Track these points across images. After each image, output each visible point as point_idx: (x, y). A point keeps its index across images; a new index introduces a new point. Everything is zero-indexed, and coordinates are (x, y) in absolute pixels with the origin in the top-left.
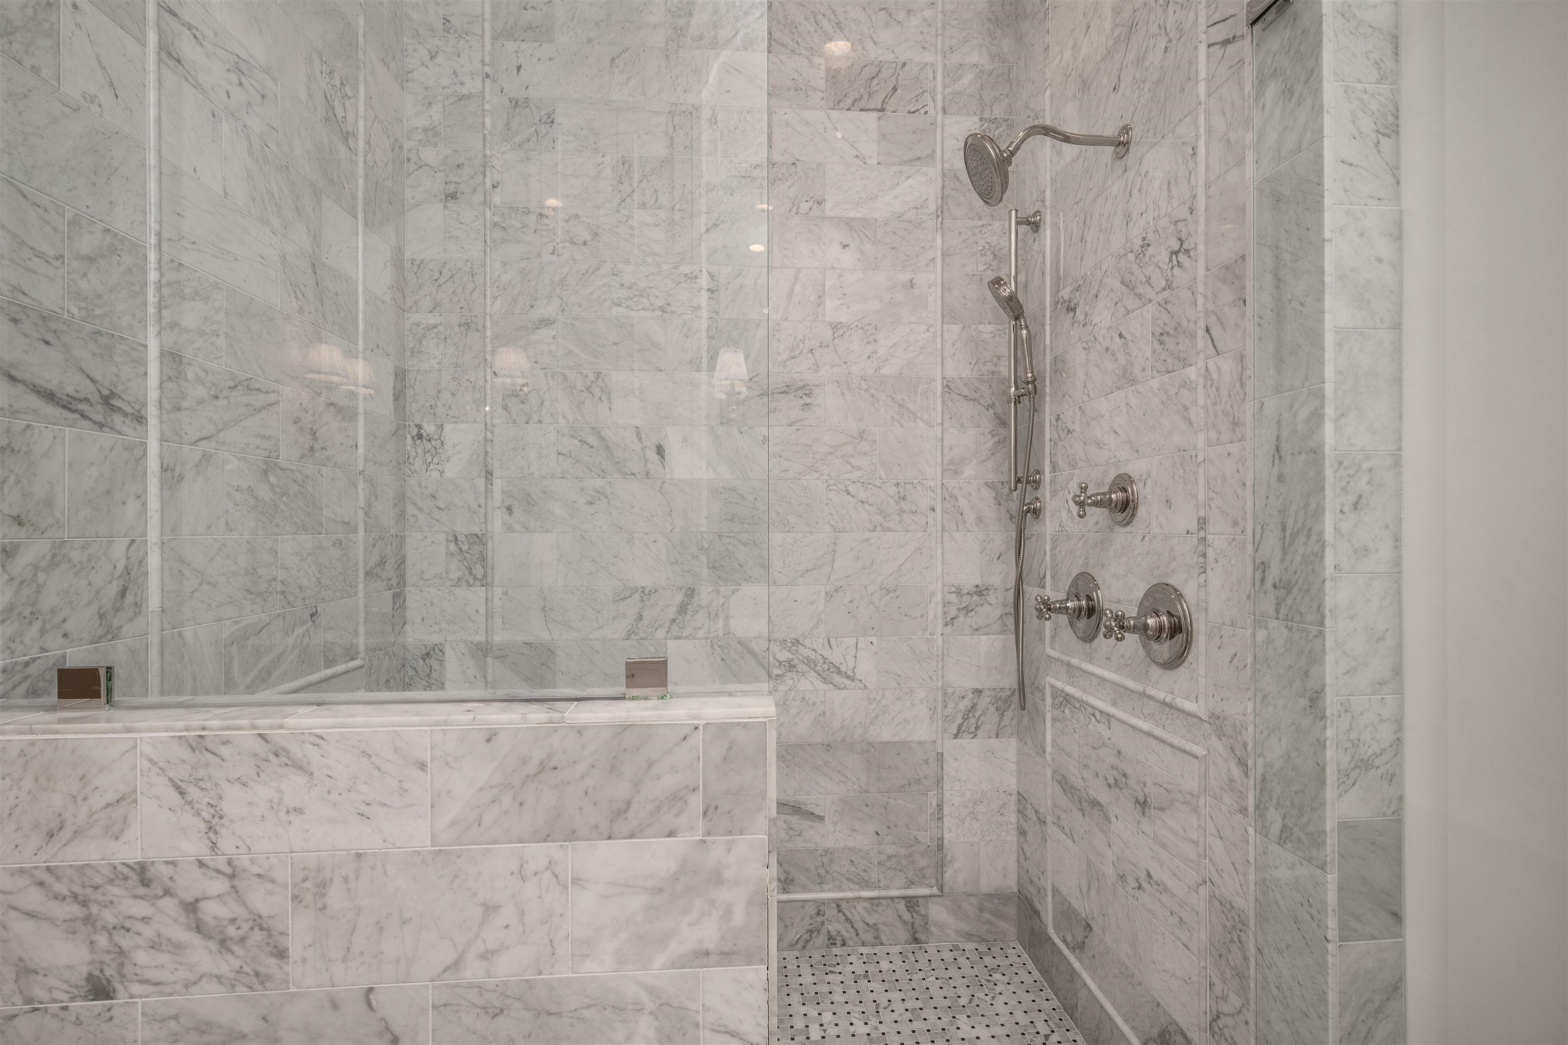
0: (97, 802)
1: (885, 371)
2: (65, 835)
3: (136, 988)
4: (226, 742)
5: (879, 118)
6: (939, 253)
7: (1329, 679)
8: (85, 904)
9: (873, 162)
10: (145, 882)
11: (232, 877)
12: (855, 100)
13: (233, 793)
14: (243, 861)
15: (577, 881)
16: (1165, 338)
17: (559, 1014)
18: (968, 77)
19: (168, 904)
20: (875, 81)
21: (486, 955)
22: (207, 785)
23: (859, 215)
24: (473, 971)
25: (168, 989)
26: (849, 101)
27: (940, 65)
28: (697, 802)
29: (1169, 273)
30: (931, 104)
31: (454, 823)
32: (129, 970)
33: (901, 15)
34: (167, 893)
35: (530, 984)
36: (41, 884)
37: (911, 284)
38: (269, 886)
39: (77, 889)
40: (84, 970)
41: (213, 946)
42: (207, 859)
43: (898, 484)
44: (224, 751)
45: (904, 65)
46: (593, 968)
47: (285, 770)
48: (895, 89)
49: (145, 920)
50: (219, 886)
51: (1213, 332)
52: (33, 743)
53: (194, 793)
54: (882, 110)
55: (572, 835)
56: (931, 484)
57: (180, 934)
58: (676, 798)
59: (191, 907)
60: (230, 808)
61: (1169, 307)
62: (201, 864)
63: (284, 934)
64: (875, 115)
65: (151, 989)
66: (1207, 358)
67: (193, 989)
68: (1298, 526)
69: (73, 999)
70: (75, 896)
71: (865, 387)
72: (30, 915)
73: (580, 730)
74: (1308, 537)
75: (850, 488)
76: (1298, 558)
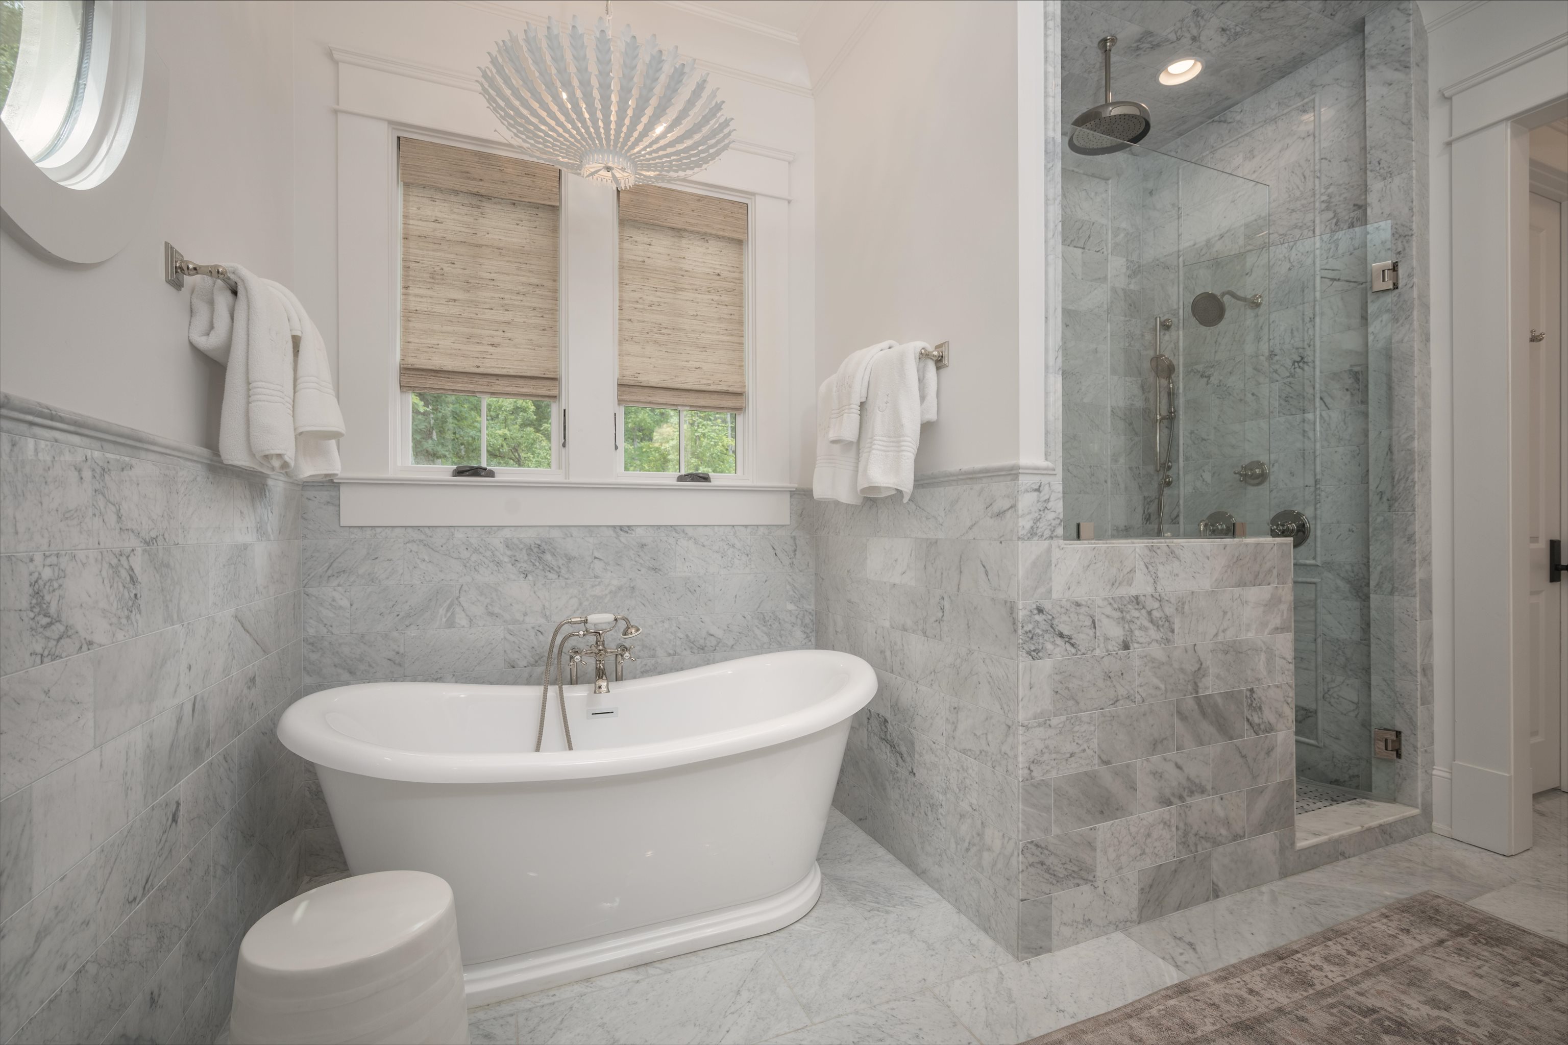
0: (1125, 571)
1: (1085, 400)
2: (1117, 584)
3: (1136, 645)
4: (1159, 548)
5: (1083, 253)
6: (1109, 334)
7: (1417, 530)
8: (1122, 612)
9: (1080, 278)
10: (1138, 604)
11: (1160, 601)
12: (1072, 241)
13: (1161, 568)
14: (1163, 595)
15: (1246, 602)
16: (1289, 399)
17: (1242, 653)
18: (1122, 235)
19: (1144, 611)
20: (1081, 231)
21: (1224, 631)
22: (1154, 565)
23: (1073, 308)
24: (1220, 638)
25: (1144, 645)
26: (1069, 241)
27: (1110, 226)
28: (1275, 572)
29: (1293, 371)
30: (1105, 247)
31: (1216, 580)
32: (1134, 638)
33: (1093, 195)
34: (1144, 607)
35: (1235, 641)
36: (1110, 604)
37: (1096, 351)
38: (1170, 605)
39: (1120, 606)
40: (1122, 638)
41: (1155, 628)
42: (1154, 594)
43: (1090, 467)
44: (1158, 551)
45: (1093, 223)
46: (1251, 635)
47: (1174, 559)
48: (1089, 237)
49: (1138, 618)
50: (1157, 605)
51: (1325, 400)
52: (1108, 548)
53: (1151, 568)
54: (1084, 248)
55: (1245, 585)
56: (1105, 467)
57: (1147, 624)
58: (1270, 571)
59: (1149, 613)
60: (1160, 575)
61: (1292, 385)
62: (1152, 596)
63: (1174, 623)
64: (1080, 250)
65: (1139, 645)
66: (1321, 410)
67: (1151, 645)
68: (1402, 476)
69: (1119, 650)
70: (1119, 609)
71: (1076, 409)
72: (1108, 616)
73: (1247, 545)
74: (1407, 480)
75: (1070, 468)
76: (1401, 488)
